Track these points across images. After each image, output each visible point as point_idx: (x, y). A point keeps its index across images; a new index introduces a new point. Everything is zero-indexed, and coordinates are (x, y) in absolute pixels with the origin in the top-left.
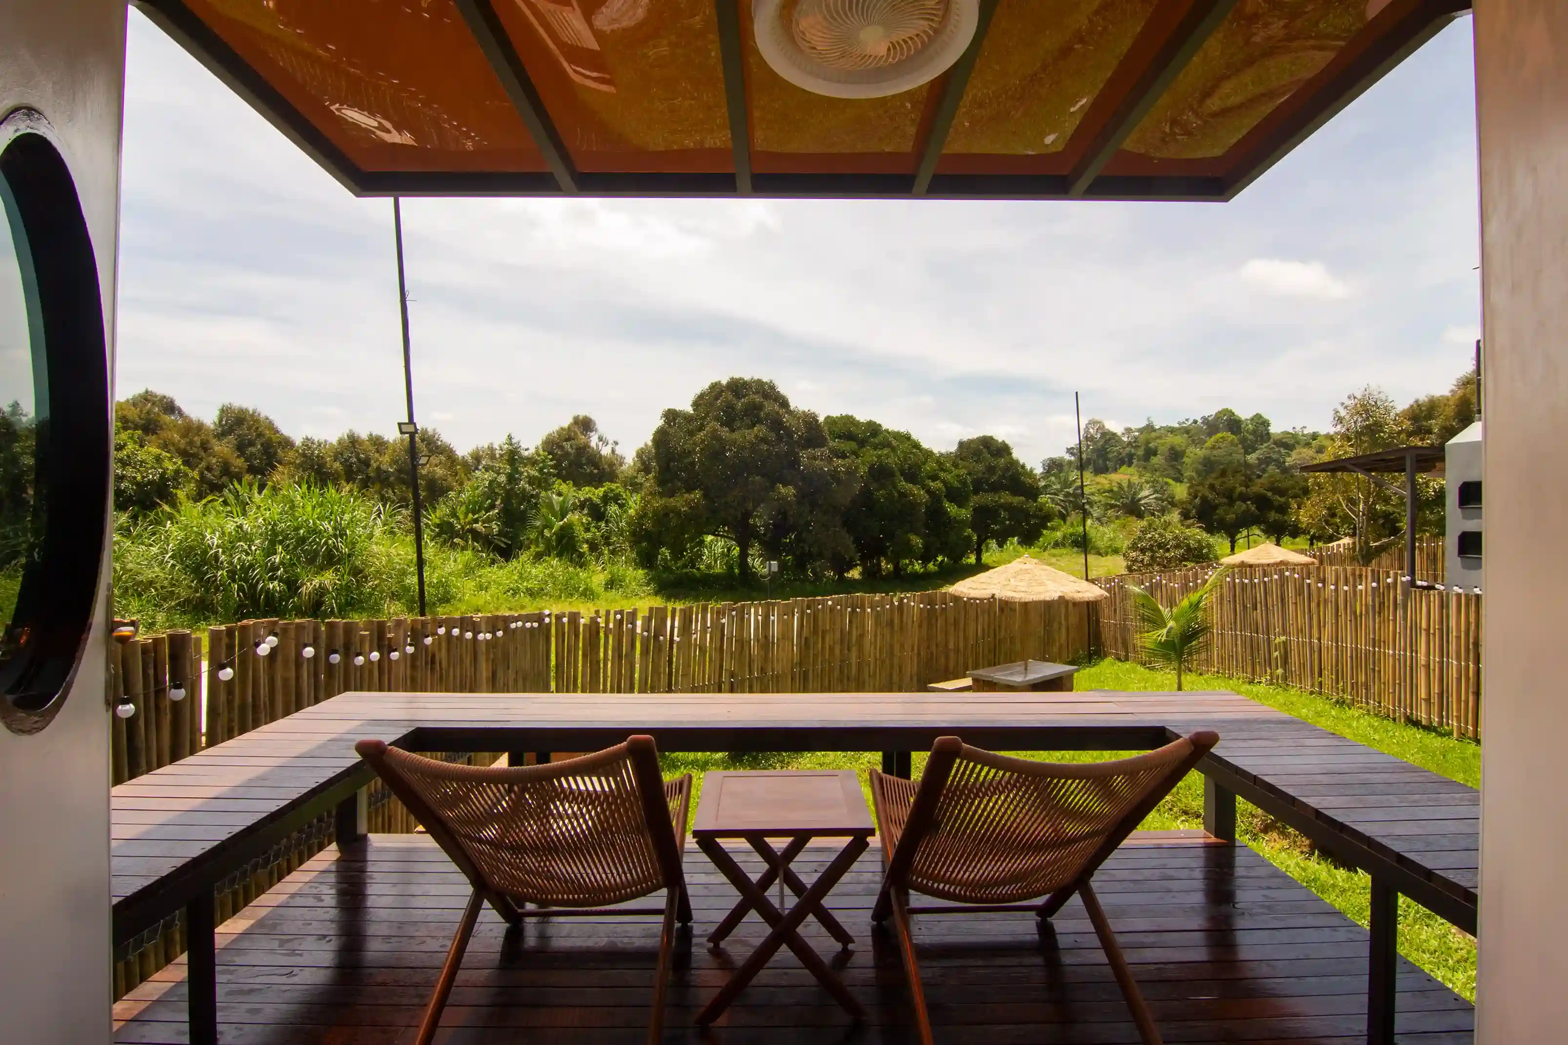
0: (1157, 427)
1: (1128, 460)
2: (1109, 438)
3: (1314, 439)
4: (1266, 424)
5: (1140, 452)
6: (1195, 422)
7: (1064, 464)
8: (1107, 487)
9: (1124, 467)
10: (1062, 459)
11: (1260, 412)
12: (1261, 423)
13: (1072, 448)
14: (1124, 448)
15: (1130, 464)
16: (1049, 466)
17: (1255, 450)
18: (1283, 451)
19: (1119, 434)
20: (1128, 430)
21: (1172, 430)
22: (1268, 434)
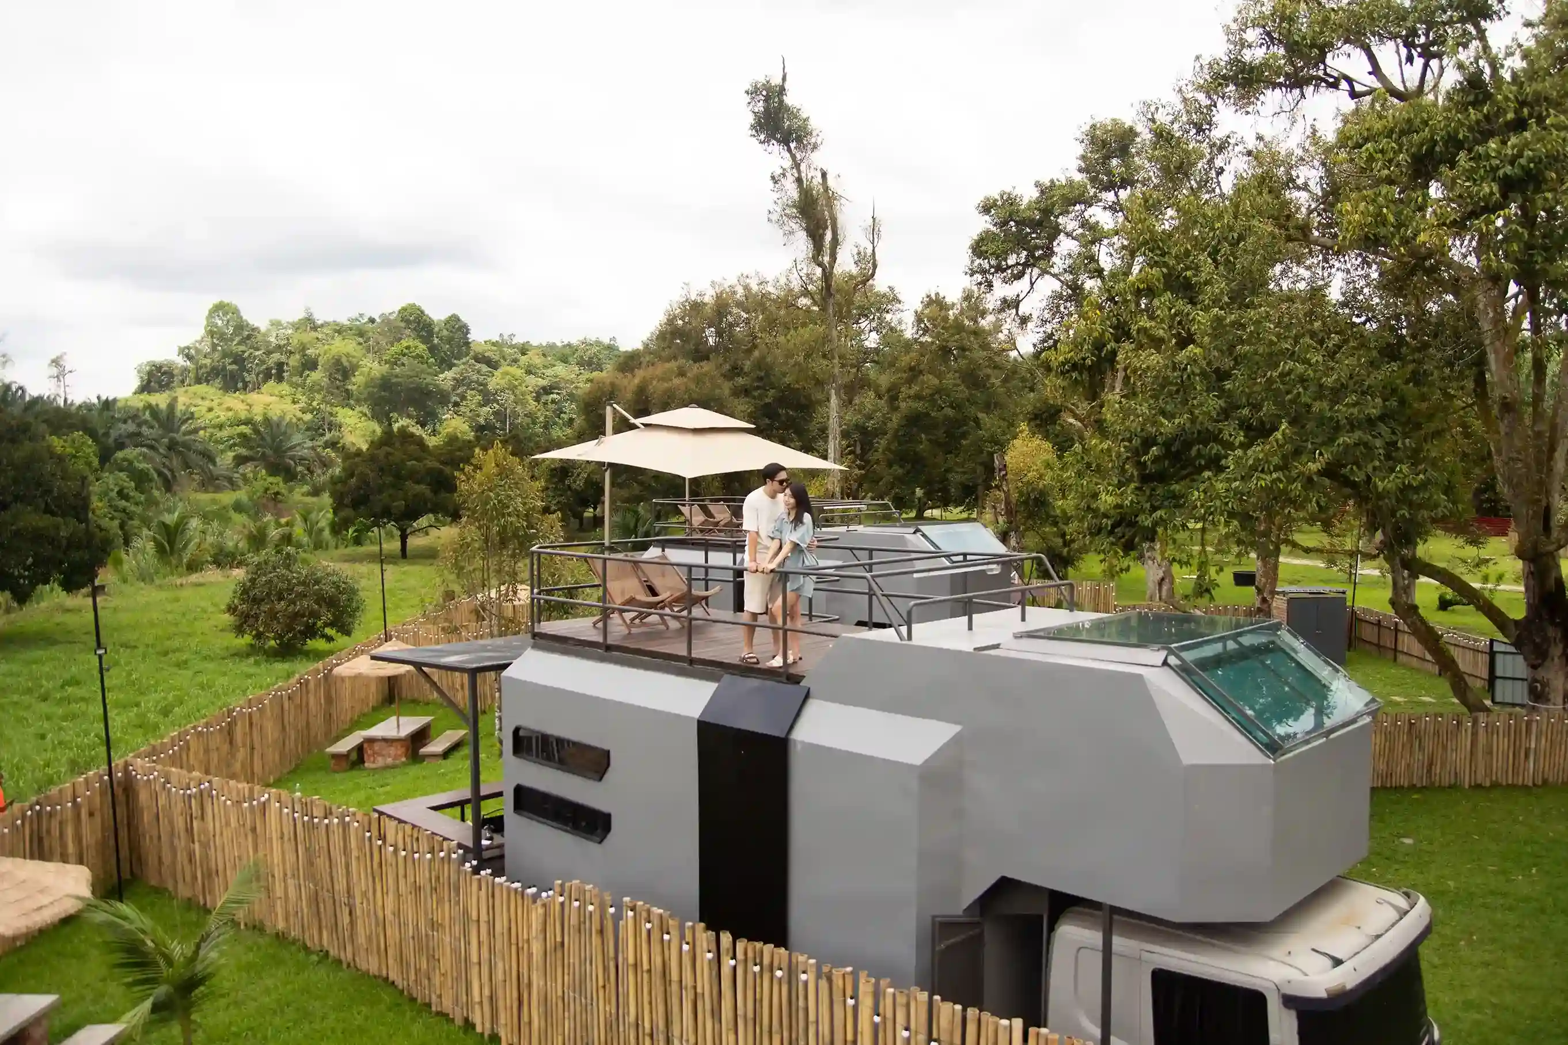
0: (319, 322)
1: (278, 373)
2: (246, 333)
3: (524, 354)
4: (464, 329)
5: (294, 361)
6: (372, 321)
7: (175, 372)
8: (243, 415)
9: (271, 383)
10: (170, 365)
11: (456, 313)
12: (457, 328)
13: (188, 348)
14: (269, 353)
15: (280, 379)
16: (150, 374)
17: (450, 367)
18: (485, 368)
19: (263, 329)
20: (276, 324)
21: (340, 330)
22: (467, 344)
